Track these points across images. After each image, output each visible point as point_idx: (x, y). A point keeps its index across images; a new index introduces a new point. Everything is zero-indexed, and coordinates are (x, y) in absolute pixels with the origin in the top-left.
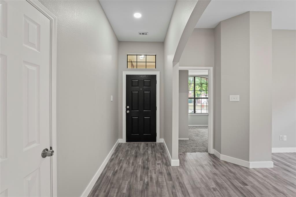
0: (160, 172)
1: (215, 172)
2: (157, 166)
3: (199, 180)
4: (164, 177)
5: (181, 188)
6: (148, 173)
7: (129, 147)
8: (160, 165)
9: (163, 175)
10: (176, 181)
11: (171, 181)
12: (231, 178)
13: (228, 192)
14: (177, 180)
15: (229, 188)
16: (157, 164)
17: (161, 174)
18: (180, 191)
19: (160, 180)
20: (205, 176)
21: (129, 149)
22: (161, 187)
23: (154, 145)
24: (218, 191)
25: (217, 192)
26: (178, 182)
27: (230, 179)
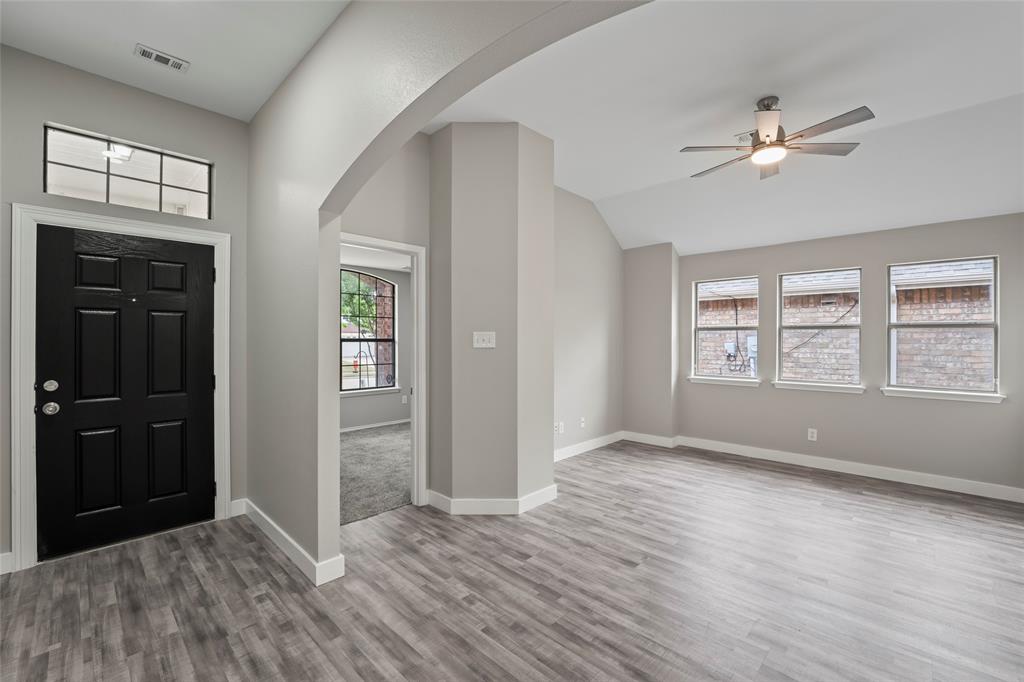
0: (281, 623)
1: (453, 553)
2: (259, 606)
3: (422, 594)
4: (303, 635)
5: (381, 642)
6: (231, 653)
7: (68, 581)
8: (271, 599)
9: (299, 629)
10: (356, 627)
11: (336, 636)
12: (491, 553)
13: (500, 592)
14: (357, 623)
15: (500, 581)
16: (254, 602)
17: (287, 630)
18: (383, 654)
19: (294, 652)
20: (430, 573)
21: (73, 587)
22: (309, 674)
23: (210, 531)
24: (480, 601)
25: (480, 603)
26: (361, 628)
27: (491, 556)
